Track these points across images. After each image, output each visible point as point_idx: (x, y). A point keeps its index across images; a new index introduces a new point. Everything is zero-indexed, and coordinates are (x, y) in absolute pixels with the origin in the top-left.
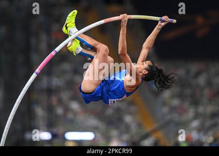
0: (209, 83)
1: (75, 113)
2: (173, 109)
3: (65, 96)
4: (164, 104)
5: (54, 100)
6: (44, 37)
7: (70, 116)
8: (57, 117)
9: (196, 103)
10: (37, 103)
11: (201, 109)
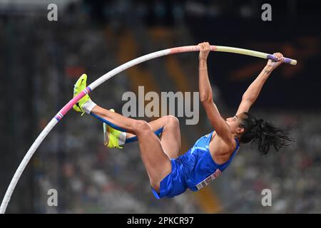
0: (302, 146)
1: (100, 189)
2: (247, 184)
3: (85, 162)
4: (234, 176)
5: (69, 169)
6: (54, 75)
7: (93, 192)
8: (73, 194)
9: (281, 175)
10: (43, 173)
11: (289, 184)
